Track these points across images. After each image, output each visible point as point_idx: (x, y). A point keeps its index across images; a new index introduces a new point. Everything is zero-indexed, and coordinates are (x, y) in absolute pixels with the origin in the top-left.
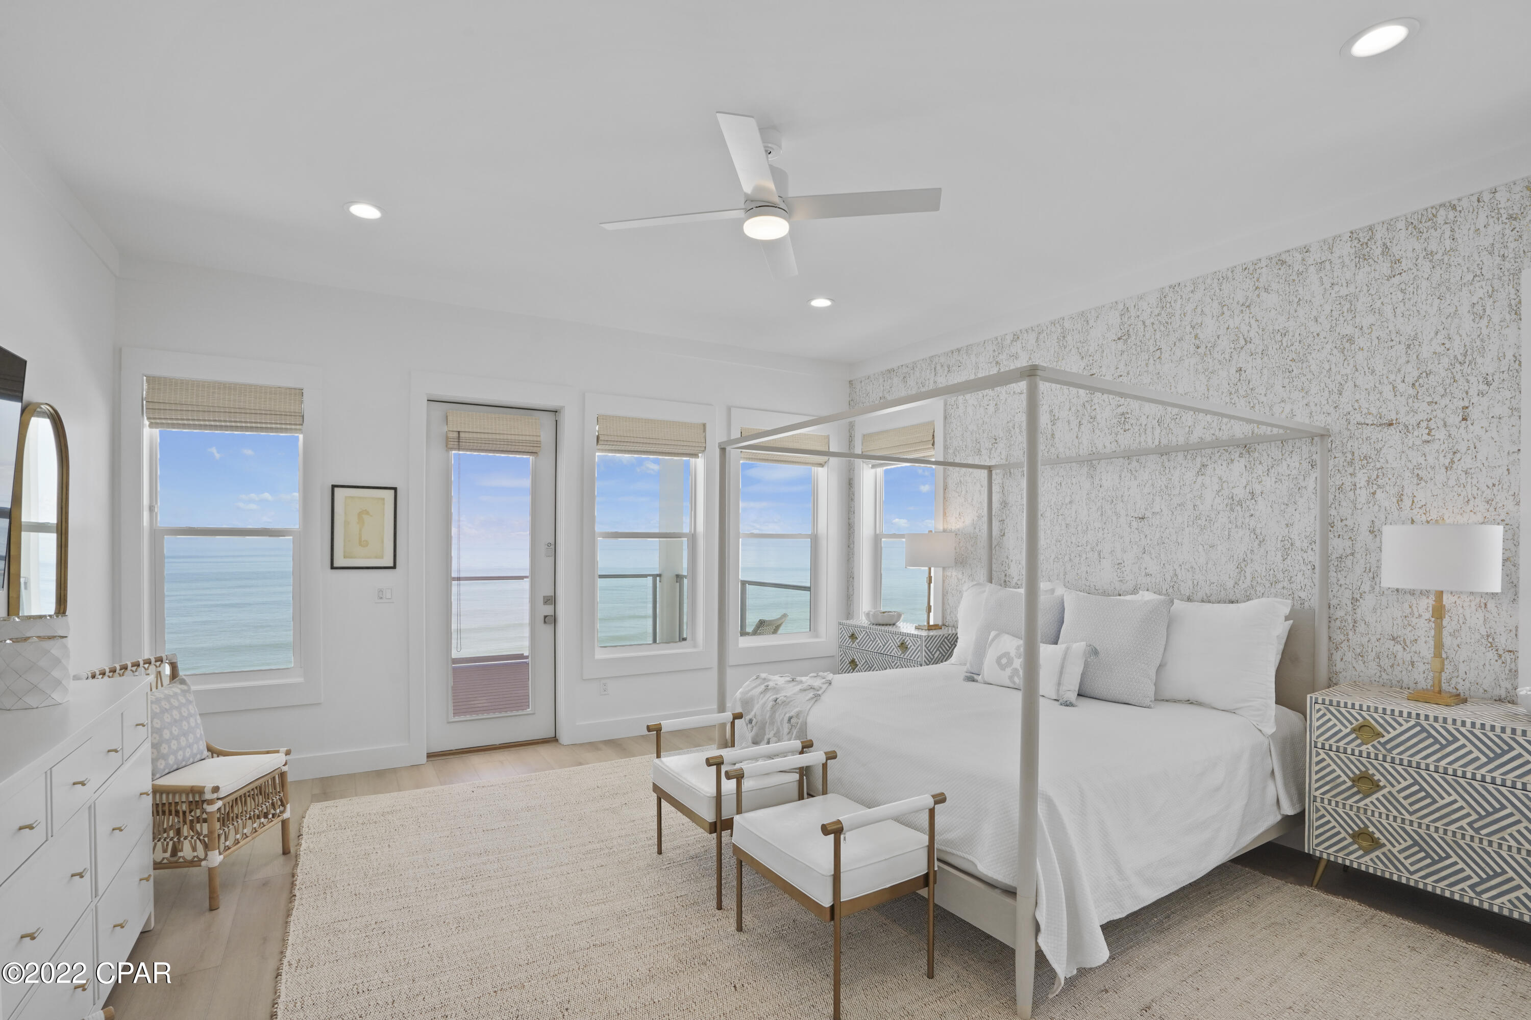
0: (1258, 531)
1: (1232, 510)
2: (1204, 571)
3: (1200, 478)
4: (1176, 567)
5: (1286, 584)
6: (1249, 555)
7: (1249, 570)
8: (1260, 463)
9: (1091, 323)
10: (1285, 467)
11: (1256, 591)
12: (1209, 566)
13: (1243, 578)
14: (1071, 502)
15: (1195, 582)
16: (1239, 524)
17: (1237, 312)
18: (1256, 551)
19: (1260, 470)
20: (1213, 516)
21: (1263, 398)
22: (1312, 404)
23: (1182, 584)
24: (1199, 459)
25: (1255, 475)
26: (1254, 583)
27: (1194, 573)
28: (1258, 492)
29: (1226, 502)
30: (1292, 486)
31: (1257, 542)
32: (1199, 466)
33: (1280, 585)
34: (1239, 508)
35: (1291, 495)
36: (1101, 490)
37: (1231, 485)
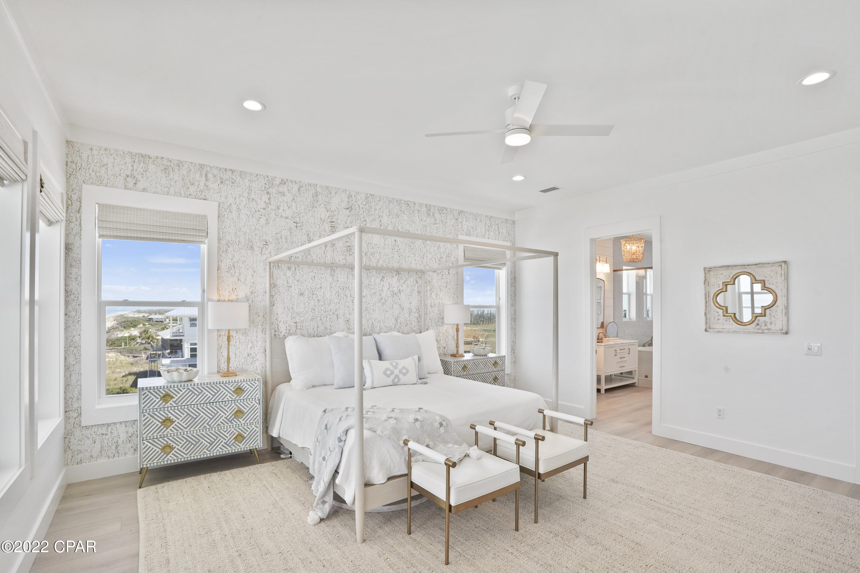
0: (402, 305)
1: (393, 297)
2: (384, 322)
3: (382, 282)
4: (373, 321)
5: (410, 325)
6: (399, 315)
7: (399, 321)
8: (402, 279)
10: (409, 282)
11: (401, 329)
12: (386, 320)
13: (397, 324)
14: (321, 288)
15: (381, 327)
16: (396, 302)
17: (394, 217)
18: (401, 313)
19: (402, 281)
20: (387, 299)
21: (403, 254)
22: (416, 260)
23: (375, 328)
24: (381, 274)
25: (400, 283)
26: (401, 326)
27: (380, 323)
28: (401, 290)
29: (391, 293)
30: (411, 289)
31: (401, 310)
32: (381, 277)
33: (408, 326)
34: (395, 296)
35: (411, 292)
36: (338, 283)
37: (393, 287)
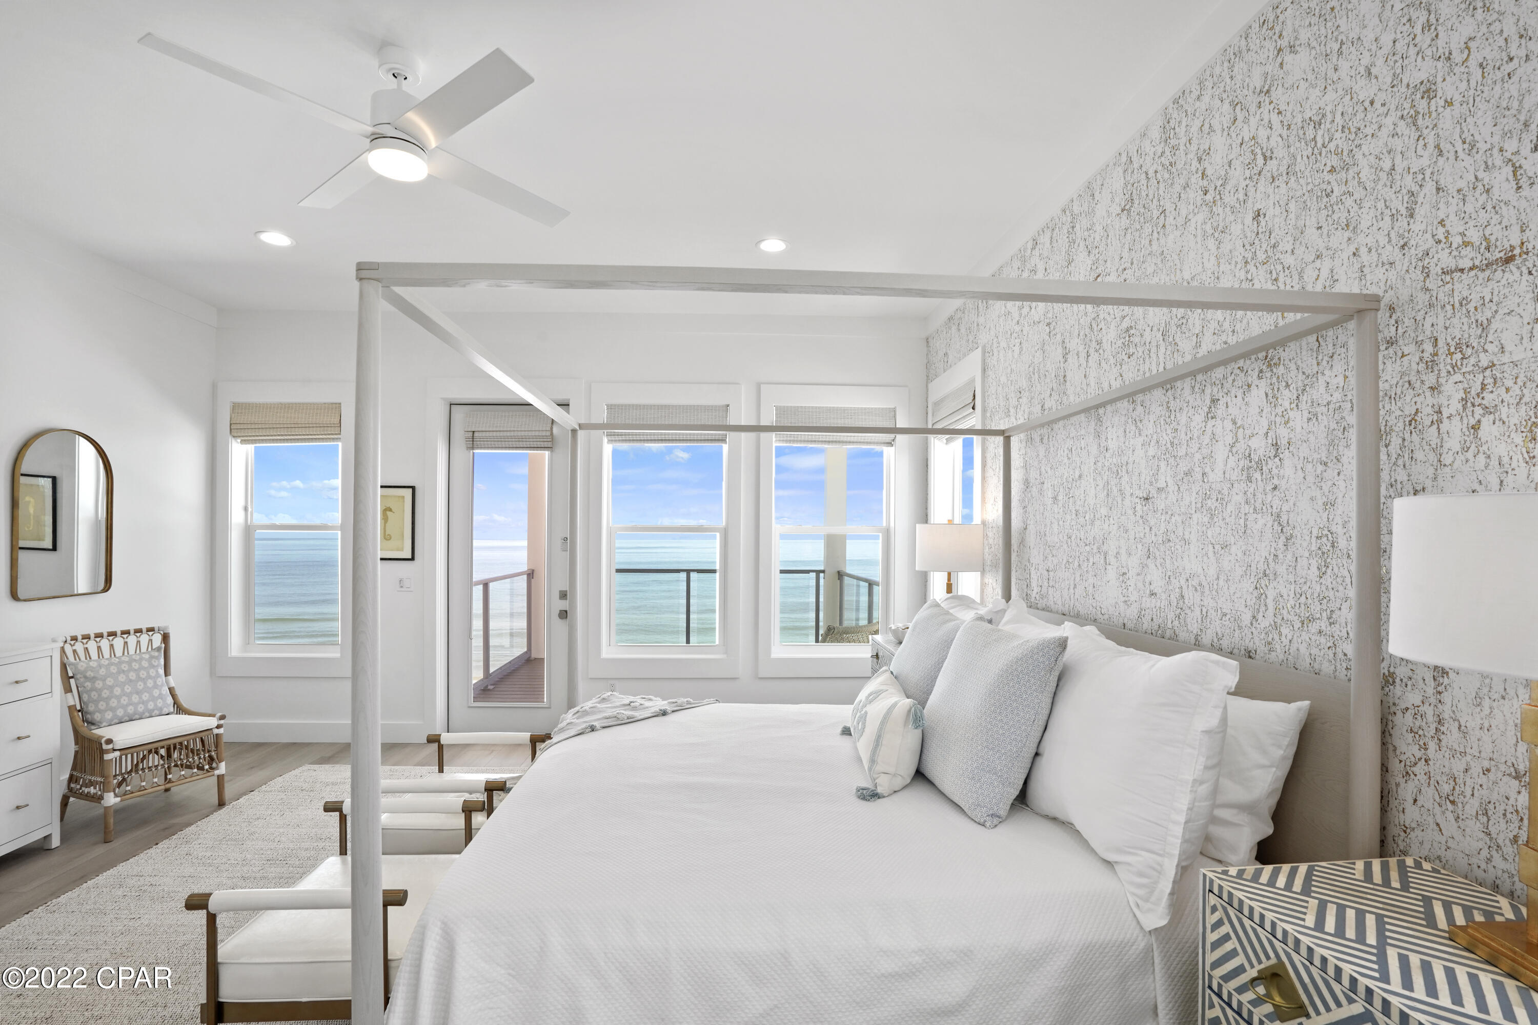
0: (1284, 518)
1: (1249, 479)
2: (1214, 592)
3: (1211, 423)
4: (1183, 582)
5: (1323, 624)
6: (1272, 564)
7: (1271, 594)
8: (1287, 386)
9: (1097, 194)
10: (1322, 389)
11: (1280, 634)
12: (1221, 582)
13: (1263, 608)
14: (1080, 477)
15: (1204, 613)
16: (1259, 506)
17: (1253, 109)
18: (1281, 556)
19: (1286, 397)
20: (1226, 492)
21: (1289, 260)
22: (1363, 251)
23: (1188, 611)
24: (1208, 391)
25: (1279, 410)
26: (1279, 621)
27: (1203, 593)
28: (1284, 442)
29: (1241, 463)
30: (1333, 425)
31: (1283, 539)
32: (1208, 402)
33: (1314, 627)
34: (1257, 475)
35: (1331, 443)
36: (1108, 455)
37: (1248, 432)
